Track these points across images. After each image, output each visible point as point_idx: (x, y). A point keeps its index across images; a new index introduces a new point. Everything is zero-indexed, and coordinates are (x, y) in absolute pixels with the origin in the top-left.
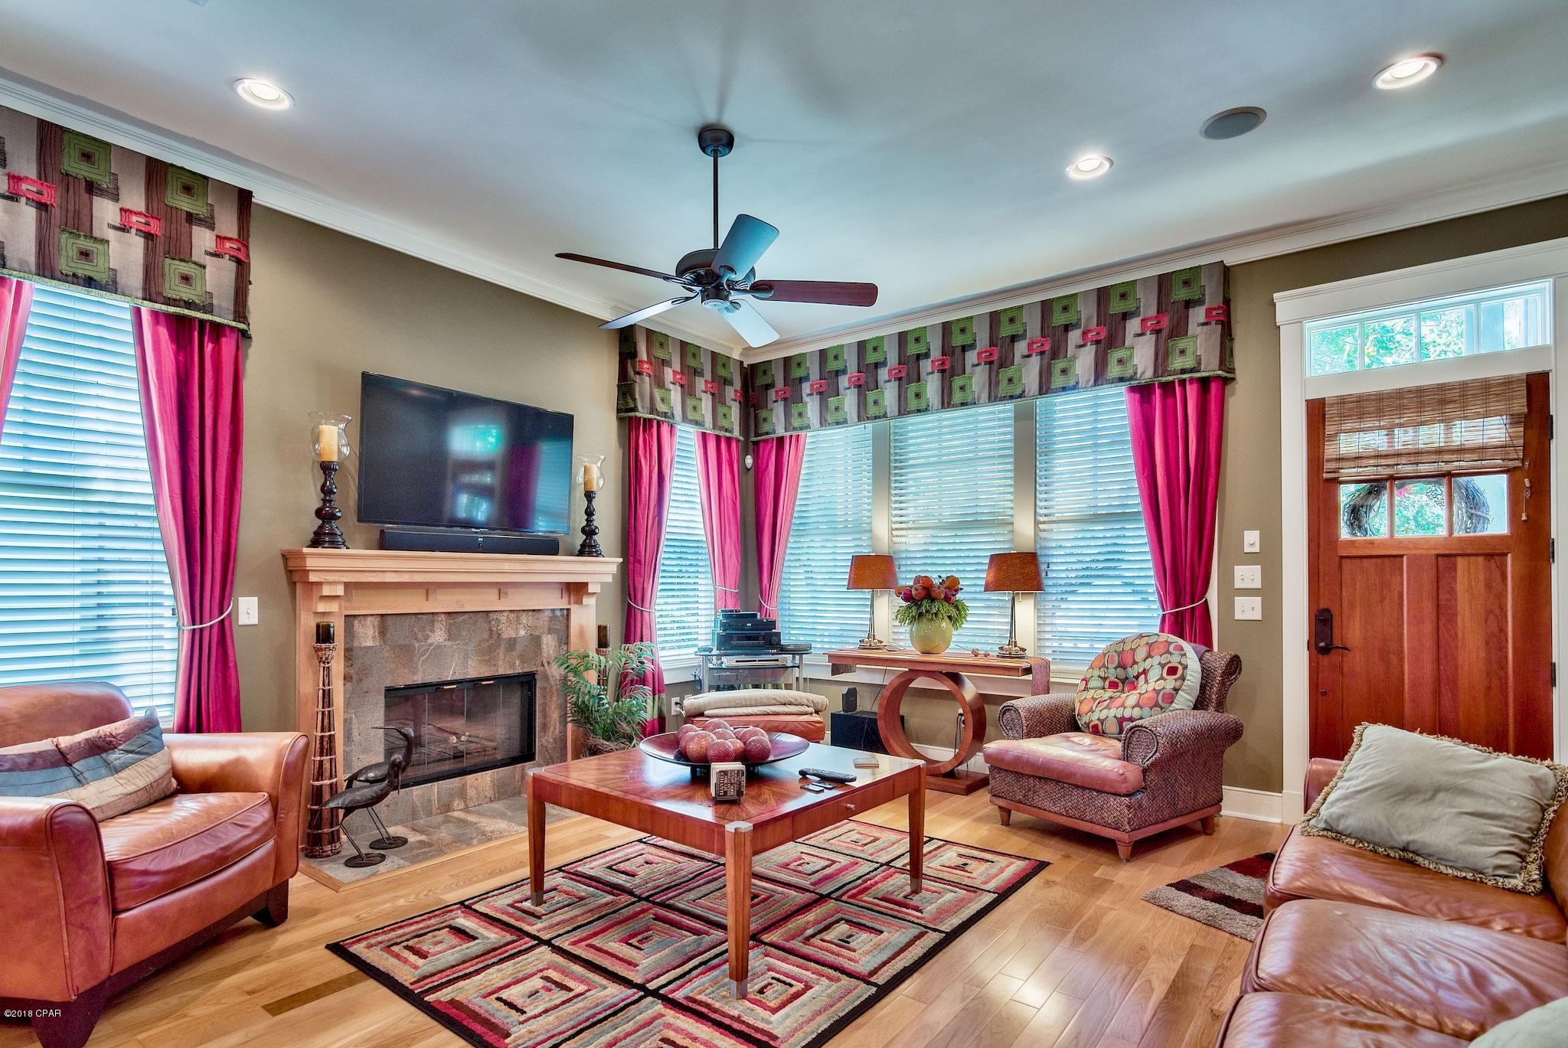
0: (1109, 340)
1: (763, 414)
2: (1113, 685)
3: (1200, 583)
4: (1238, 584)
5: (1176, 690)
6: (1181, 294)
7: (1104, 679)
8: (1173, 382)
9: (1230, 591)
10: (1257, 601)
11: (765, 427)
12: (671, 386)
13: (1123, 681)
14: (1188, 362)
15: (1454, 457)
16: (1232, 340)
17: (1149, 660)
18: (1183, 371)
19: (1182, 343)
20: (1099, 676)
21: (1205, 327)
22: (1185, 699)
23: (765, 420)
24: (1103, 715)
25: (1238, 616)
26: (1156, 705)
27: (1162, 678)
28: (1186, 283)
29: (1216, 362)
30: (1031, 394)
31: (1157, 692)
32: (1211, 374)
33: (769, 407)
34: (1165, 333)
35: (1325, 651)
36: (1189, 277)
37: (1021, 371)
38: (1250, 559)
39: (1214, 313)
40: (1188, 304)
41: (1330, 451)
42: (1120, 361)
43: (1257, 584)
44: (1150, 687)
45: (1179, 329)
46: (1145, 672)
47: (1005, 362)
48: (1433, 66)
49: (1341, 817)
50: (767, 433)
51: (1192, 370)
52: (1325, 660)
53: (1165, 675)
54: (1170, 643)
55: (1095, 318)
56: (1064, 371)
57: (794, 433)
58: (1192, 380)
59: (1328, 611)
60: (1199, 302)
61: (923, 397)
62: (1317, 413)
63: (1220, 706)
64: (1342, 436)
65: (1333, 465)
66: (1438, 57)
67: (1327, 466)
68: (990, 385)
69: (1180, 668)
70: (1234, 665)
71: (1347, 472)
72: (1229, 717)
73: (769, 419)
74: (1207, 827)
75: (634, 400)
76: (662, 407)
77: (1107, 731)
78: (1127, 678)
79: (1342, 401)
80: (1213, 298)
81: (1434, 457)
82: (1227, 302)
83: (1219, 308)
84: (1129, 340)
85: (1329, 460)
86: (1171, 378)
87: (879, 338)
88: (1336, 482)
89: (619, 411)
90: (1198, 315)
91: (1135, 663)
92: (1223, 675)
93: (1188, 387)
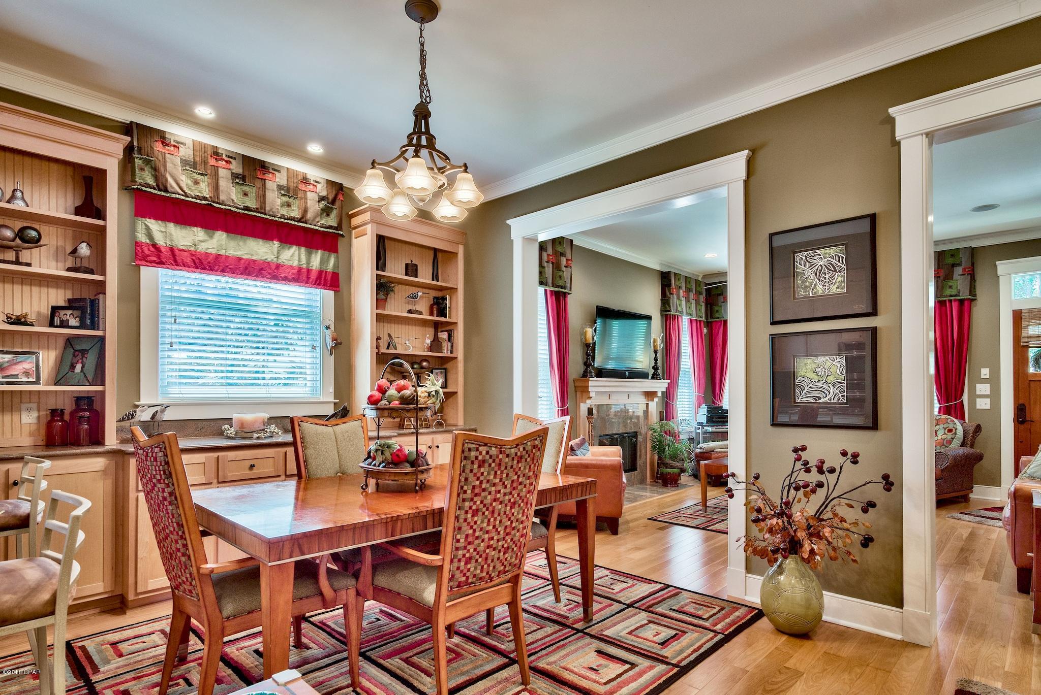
1: (716, 308)
3: (959, 393)
4: (978, 393)
5: (953, 439)
6: (950, 261)
8: (945, 301)
9: (973, 397)
10: (988, 400)
11: (718, 315)
12: (682, 298)
14: (954, 292)
16: (975, 281)
17: (937, 427)
18: (951, 296)
19: (950, 283)
21: (963, 277)
22: (956, 443)
23: (717, 311)
25: (978, 407)
26: (943, 445)
27: (945, 434)
28: (952, 256)
29: (968, 292)
31: (944, 440)
32: (965, 297)
33: (719, 305)
34: (942, 278)
35: (1022, 423)
36: (954, 253)
38: (984, 381)
39: (967, 270)
40: (953, 265)
41: (1024, 333)
43: (988, 393)
44: (939, 437)
45: (949, 276)
50: (718, 318)
51: (955, 295)
52: (1022, 427)
53: (946, 432)
54: (948, 419)
58: (955, 300)
59: (1023, 405)
60: (960, 265)
62: (1018, 317)
63: (972, 446)
64: (1030, 327)
65: (1026, 340)
67: (1023, 340)
69: (954, 429)
70: (978, 428)
71: (1032, 343)
72: (976, 450)
73: (719, 311)
74: (965, 499)
75: (670, 306)
76: (679, 309)
79: (1030, 311)
80: (966, 262)
82: (973, 264)
83: (969, 268)
85: (1023, 337)
86: (945, 299)
88: (1028, 347)
89: (661, 311)
90: (958, 271)
92: (973, 433)
93: (953, 303)
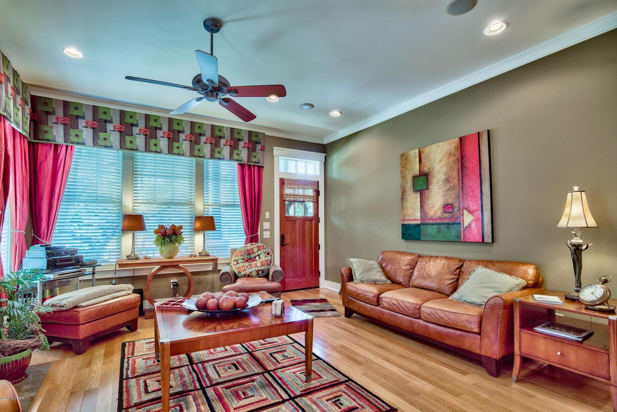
0: (234, 147)
1: (45, 128)
2: (247, 261)
4: (264, 228)
6: (254, 138)
7: (244, 259)
9: (263, 230)
10: (269, 232)
11: (47, 136)
13: (249, 259)
14: (256, 160)
15: (306, 198)
17: (259, 252)
18: (255, 163)
20: (242, 259)
21: (260, 150)
23: (46, 132)
24: (251, 270)
25: (264, 237)
27: (266, 256)
28: (256, 136)
30: (207, 157)
32: (262, 165)
33: (50, 125)
34: (251, 149)
35: (283, 245)
36: (257, 134)
37: (203, 148)
38: (267, 220)
39: (262, 147)
40: (256, 143)
41: (284, 192)
42: (237, 154)
43: (269, 228)
45: (254, 149)
46: (259, 255)
47: (197, 142)
48: (340, 114)
49: (362, 278)
50: (48, 140)
51: (257, 163)
52: (283, 248)
53: (267, 255)
55: (230, 137)
56: (219, 152)
57: (70, 145)
58: (256, 166)
60: (259, 143)
61: (158, 146)
62: (282, 182)
64: (287, 189)
66: (341, 113)
68: (191, 149)
69: (270, 253)
71: (287, 198)
73: (49, 132)
77: (253, 275)
78: (251, 258)
79: (288, 179)
80: (262, 142)
81: (303, 197)
82: (264, 145)
84: (240, 148)
85: (285, 195)
86: (251, 164)
87: (133, 112)
88: (285, 200)
90: (259, 147)
91: (254, 253)
93: (255, 168)
